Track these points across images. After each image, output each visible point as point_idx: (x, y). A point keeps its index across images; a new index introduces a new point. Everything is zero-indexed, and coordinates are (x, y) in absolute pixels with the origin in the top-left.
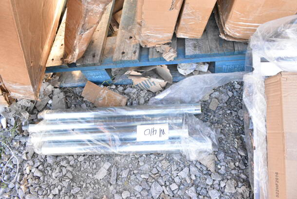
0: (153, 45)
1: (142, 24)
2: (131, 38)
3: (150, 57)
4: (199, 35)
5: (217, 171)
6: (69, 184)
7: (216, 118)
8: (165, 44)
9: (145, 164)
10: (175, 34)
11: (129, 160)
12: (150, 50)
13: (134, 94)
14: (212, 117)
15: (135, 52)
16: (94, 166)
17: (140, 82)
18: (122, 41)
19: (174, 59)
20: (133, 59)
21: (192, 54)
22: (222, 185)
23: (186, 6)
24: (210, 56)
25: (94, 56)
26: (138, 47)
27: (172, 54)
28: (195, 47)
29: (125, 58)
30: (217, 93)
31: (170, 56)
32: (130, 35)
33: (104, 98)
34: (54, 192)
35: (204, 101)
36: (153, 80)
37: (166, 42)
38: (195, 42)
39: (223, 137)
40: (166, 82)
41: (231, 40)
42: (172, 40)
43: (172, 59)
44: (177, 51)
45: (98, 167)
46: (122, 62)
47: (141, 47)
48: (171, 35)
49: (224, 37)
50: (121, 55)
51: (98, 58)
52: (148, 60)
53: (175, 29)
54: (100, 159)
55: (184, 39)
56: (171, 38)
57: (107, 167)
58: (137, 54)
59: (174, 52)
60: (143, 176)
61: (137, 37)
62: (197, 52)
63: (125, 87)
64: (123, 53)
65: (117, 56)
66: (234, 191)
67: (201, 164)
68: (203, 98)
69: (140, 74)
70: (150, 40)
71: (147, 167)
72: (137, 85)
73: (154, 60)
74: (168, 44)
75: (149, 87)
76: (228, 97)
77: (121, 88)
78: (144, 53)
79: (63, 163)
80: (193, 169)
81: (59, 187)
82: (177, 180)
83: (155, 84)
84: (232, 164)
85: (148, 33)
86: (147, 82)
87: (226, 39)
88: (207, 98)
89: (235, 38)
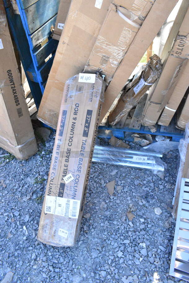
0: (147, 125)
1: (145, 116)
2: (138, 121)
3: (145, 129)
4: (167, 125)
5: (164, 180)
6: (98, 175)
7: (169, 162)
8: (152, 126)
9: (133, 172)
10: (157, 123)
11: (127, 170)
12: (146, 127)
13: (133, 146)
14: (167, 161)
15: (139, 127)
16: (110, 170)
17: (138, 140)
18: (133, 122)
19: (155, 132)
20: (137, 129)
21: (163, 131)
22: (166, 184)
23: (163, 112)
24: (170, 134)
25: (120, 125)
26: (141, 125)
27: (155, 130)
28: (165, 129)
29: (134, 128)
30: (171, 152)
31: (153, 130)
32: (138, 120)
33: (119, 144)
34: (91, 176)
35: (165, 154)
36: (144, 140)
37: (153, 125)
38: (165, 127)
39: (170, 169)
40: (149, 142)
41: (180, 129)
42: (155, 125)
43: (154, 132)
44: (157, 129)
45: (112, 171)
46: (132, 129)
47: (142, 126)
48: (156, 122)
49: (177, 127)
50: (132, 127)
51: (122, 126)
52: (144, 131)
53: (158, 121)
54: (113, 168)
55: (161, 125)
56: (155, 124)
57: (116, 172)
58: (140, 128)
59: (155, 129)
60: (132, 177)
61: (141, 121)
62: (165, 131)
63: (129, 142)
64: (134, 126)
65: (130, 127)
66: (170, 187)
67: (158, 176)
68: (165, 152)
69: (139, 136)
70: (146, 123)
71: (134, 174)
72: (136, 142)
73: (146, 131)
74: (154, 126)
75: (141, 143)
76: (176, 155)
77: (127, 142)
78: (143, 128)
79: (96, 167)
80: (154, 177)
81: (94, 175)
82: (146, 180)
83: (144, 142)
84: (172, 178)
85: (147, 120)
86: (141, 141)
87: (178, 128)
88: (166, 153)
89: (181, 128)
